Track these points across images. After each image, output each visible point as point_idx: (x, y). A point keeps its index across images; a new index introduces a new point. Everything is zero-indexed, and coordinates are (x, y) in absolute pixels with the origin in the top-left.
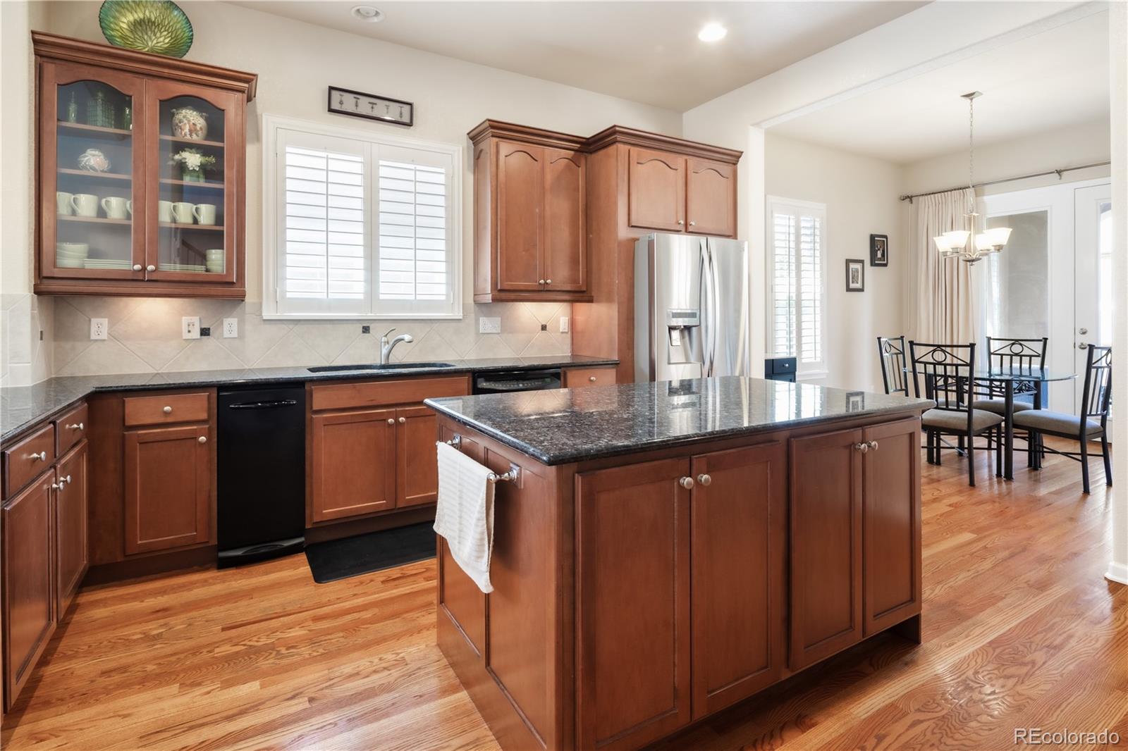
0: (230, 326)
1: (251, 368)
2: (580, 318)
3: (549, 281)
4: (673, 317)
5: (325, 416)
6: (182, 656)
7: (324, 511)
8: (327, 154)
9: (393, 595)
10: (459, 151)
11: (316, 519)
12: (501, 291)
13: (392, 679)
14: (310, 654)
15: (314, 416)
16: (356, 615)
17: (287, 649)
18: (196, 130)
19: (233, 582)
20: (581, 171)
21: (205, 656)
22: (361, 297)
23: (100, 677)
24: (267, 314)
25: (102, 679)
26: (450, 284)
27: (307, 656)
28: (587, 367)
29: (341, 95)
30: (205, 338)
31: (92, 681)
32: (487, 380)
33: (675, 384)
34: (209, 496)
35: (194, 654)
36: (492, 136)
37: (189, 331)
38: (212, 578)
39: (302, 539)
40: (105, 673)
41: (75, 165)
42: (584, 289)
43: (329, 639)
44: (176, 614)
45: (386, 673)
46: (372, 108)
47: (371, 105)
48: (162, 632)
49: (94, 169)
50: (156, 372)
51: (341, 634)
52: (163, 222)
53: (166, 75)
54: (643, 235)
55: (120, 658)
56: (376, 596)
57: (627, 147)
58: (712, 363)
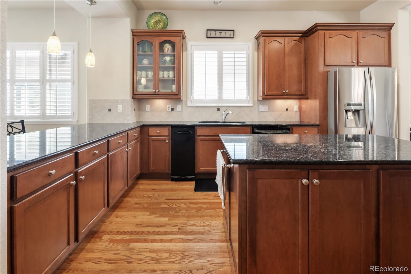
0: (179, 108)
1: (185, 121)
2: (304, 106)
3: (287, 91)
4: (347, 106)
5: (201, 137)
6: (153, 204)
7: (201, 169)
8: (206, 52)
9: (215, 202)
10: (251, 44)
11: (198, 171)
12: (266, 95)
13: (204, 230)
14: (184, 214)
15: (198, 137)
16: (202, 205)
17: (179, 210)
18: (169, 50)
19: (173, 186)
20: (302, 45)
21: (158, 206)
22: (217, 98)
23: (135, 204)
24: (189, 104)
25: (135, 205)
26: (248, 93)
27: (183, 214)
28: (303, 126)
29: (211, 32)
30: (172, 111)
31: (133, 205)
32: (258, 129)
33: (350, 136)
34: (169, 158)
35: (156, 204)
36: (263, 37)
37: (168, 109)
38: (169, 183)
39: (194, 177)
40: (136, 204)
41: (141, 64)
42: (304, 94)
43: (191, 211)
44: (157, 192)
45: (203, 228)
46: (221, 34)
47: (220, 33)
48: (151, 196)
49: (145, 64)
50: (160, 121)
51: (195, 210)
52: (160, 78)
53: (161, 35)
54: (332, 69)
55: (141, 200)
56: (210, 200)
57: (323, 31)
58: (372, 127)
